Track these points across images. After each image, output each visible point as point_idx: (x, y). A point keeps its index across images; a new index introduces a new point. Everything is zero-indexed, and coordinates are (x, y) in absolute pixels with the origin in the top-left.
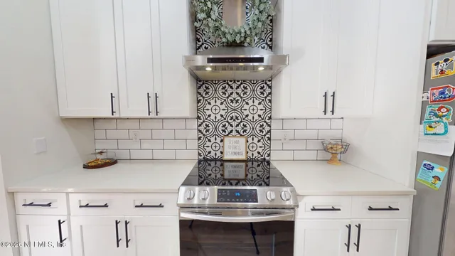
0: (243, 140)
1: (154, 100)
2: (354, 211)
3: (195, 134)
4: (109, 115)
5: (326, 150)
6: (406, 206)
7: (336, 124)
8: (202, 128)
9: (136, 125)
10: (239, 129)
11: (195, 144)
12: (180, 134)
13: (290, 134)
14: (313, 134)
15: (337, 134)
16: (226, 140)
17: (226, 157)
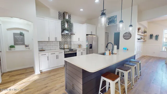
0: (67, 45)
1: (56, 38)
2: (82, 51)
3: (59, 44)
4: (48, 41)
5: (79, 46)
6: (86, 50)
7: (80, 42)
8: (60, 43)
9: (46, 43)
10: (66, 43)
11: (59, 46)
12: (56, 44)
13: (74, 44)
14: (77, 44)
15: (80, 44)
16: (65, 45)
17: (65, 48)
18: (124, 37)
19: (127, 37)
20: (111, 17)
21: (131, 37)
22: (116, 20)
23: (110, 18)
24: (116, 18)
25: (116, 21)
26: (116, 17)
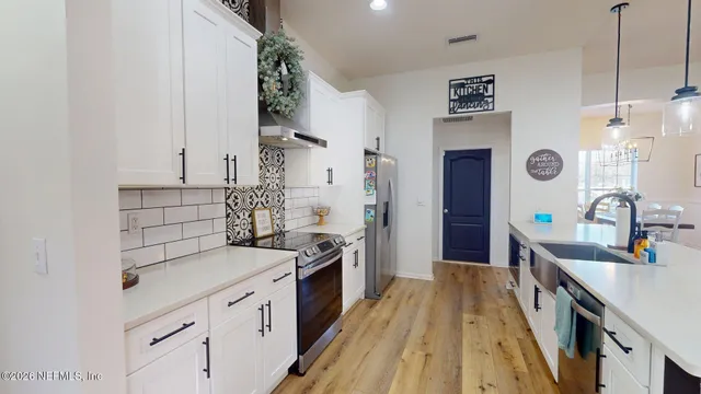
0: (267, 212)
3: (222, 210)
8: (230, 201)
11: (223, 223)
14: (305, 201)
15: (316, 201)
16: (257, 213)
17: (259, 235)
18: (533, 171)
19: (544, 169)
20: (466, 79)
21: (559, 169)
22: (493, 96)
23: (462, 85)
24: (490, 86)
25: (490, 100)
26: (492, 82)
